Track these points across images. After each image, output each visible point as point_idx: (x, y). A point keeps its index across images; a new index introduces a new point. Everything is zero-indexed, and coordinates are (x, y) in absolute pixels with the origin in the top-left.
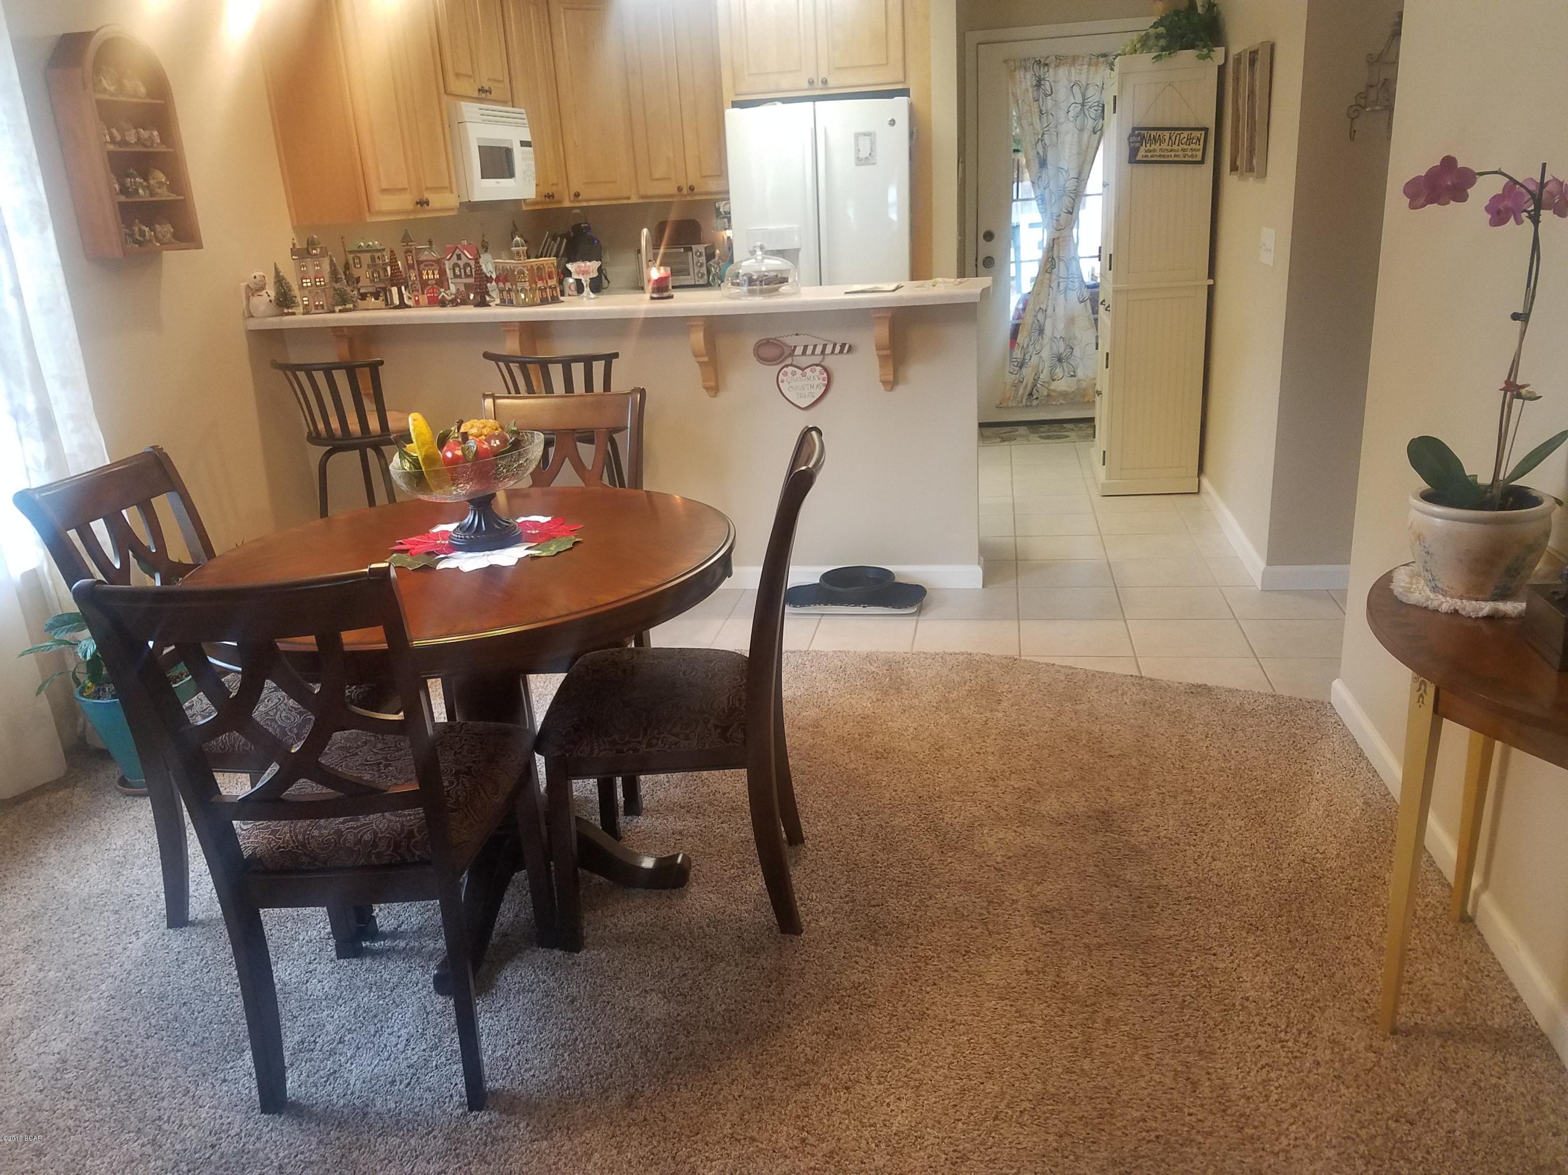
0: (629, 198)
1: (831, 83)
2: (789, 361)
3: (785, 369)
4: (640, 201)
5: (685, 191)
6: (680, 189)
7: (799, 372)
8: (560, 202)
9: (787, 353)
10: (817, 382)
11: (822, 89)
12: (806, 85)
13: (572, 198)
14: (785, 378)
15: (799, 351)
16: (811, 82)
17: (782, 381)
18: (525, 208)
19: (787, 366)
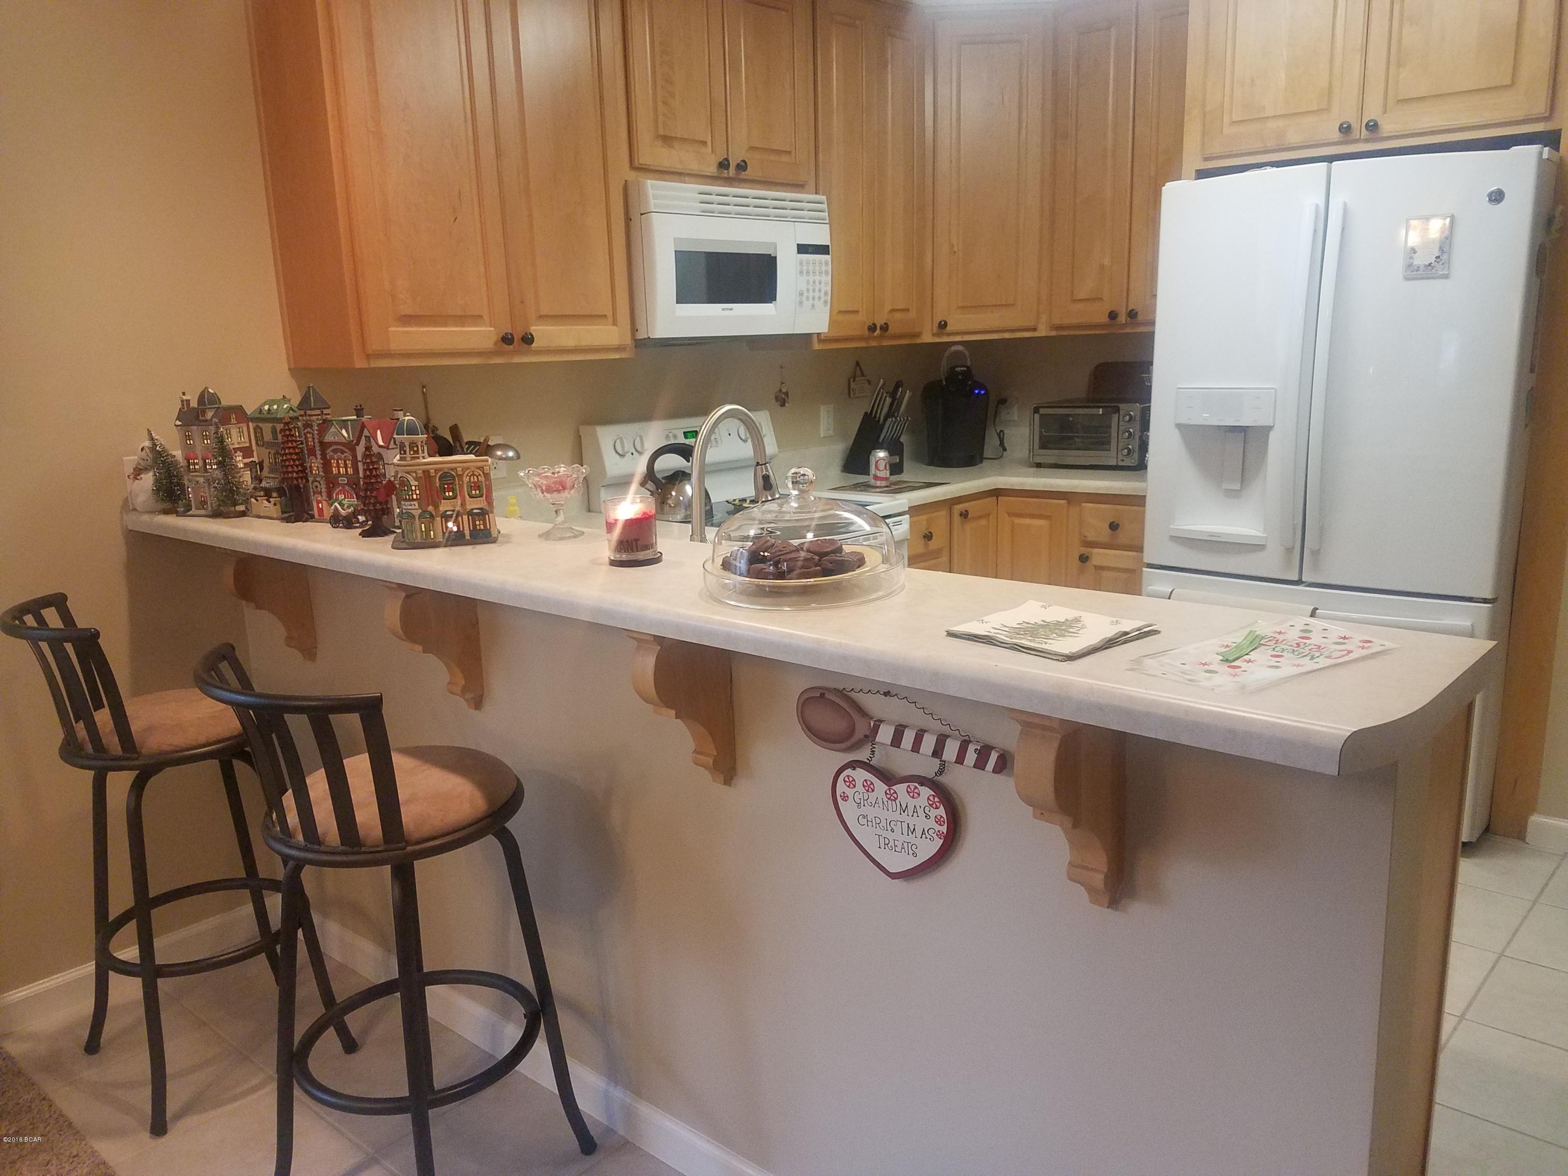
0: (1035, 330)
1: (1387, 128)
2: (863, 755)
3: (849, 772)
4: (1054, 333)
5: (1122, 318)
6: (1113, 315)
7: (880, 786)
8: (917, 335)
9: (858, 735)
10: (921, 823)
11: (1367, 141)
12: (1336, 135)
13: (935, 330)
14: (850, 792)
15: (885, 734)
16: (1345, 129)
17: (845, 798)
18: (817, 346)
19: (853, 765)
